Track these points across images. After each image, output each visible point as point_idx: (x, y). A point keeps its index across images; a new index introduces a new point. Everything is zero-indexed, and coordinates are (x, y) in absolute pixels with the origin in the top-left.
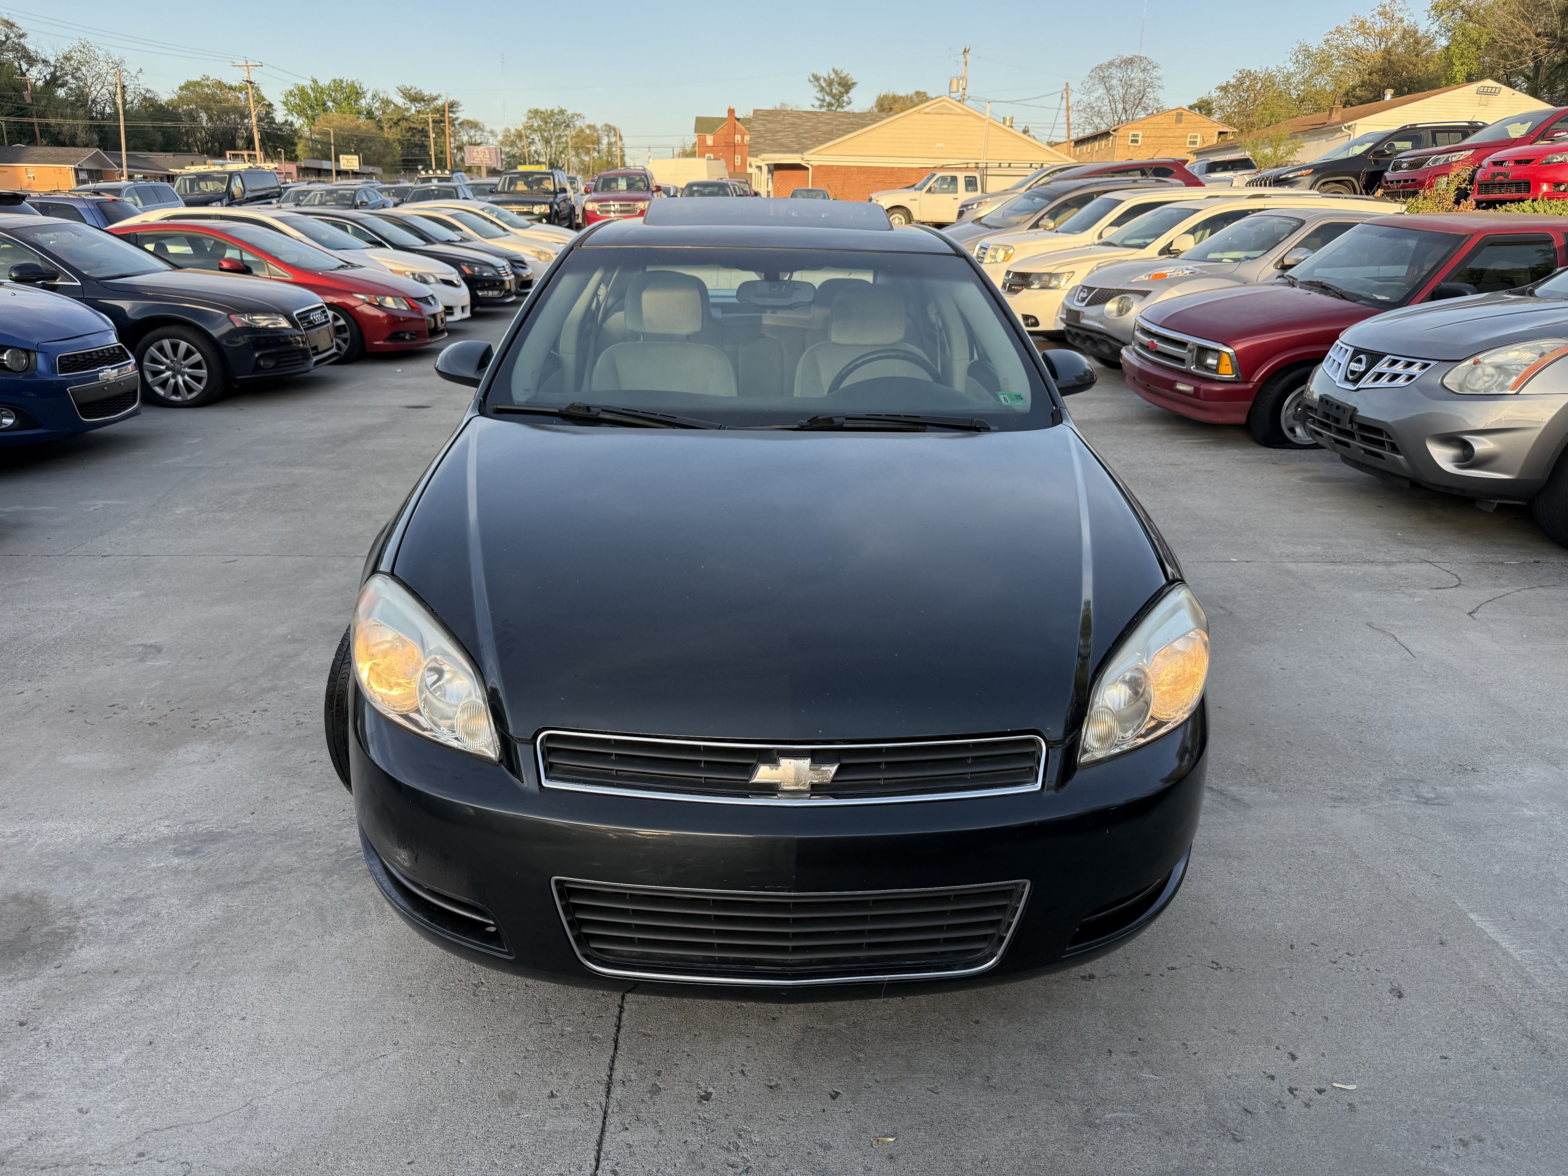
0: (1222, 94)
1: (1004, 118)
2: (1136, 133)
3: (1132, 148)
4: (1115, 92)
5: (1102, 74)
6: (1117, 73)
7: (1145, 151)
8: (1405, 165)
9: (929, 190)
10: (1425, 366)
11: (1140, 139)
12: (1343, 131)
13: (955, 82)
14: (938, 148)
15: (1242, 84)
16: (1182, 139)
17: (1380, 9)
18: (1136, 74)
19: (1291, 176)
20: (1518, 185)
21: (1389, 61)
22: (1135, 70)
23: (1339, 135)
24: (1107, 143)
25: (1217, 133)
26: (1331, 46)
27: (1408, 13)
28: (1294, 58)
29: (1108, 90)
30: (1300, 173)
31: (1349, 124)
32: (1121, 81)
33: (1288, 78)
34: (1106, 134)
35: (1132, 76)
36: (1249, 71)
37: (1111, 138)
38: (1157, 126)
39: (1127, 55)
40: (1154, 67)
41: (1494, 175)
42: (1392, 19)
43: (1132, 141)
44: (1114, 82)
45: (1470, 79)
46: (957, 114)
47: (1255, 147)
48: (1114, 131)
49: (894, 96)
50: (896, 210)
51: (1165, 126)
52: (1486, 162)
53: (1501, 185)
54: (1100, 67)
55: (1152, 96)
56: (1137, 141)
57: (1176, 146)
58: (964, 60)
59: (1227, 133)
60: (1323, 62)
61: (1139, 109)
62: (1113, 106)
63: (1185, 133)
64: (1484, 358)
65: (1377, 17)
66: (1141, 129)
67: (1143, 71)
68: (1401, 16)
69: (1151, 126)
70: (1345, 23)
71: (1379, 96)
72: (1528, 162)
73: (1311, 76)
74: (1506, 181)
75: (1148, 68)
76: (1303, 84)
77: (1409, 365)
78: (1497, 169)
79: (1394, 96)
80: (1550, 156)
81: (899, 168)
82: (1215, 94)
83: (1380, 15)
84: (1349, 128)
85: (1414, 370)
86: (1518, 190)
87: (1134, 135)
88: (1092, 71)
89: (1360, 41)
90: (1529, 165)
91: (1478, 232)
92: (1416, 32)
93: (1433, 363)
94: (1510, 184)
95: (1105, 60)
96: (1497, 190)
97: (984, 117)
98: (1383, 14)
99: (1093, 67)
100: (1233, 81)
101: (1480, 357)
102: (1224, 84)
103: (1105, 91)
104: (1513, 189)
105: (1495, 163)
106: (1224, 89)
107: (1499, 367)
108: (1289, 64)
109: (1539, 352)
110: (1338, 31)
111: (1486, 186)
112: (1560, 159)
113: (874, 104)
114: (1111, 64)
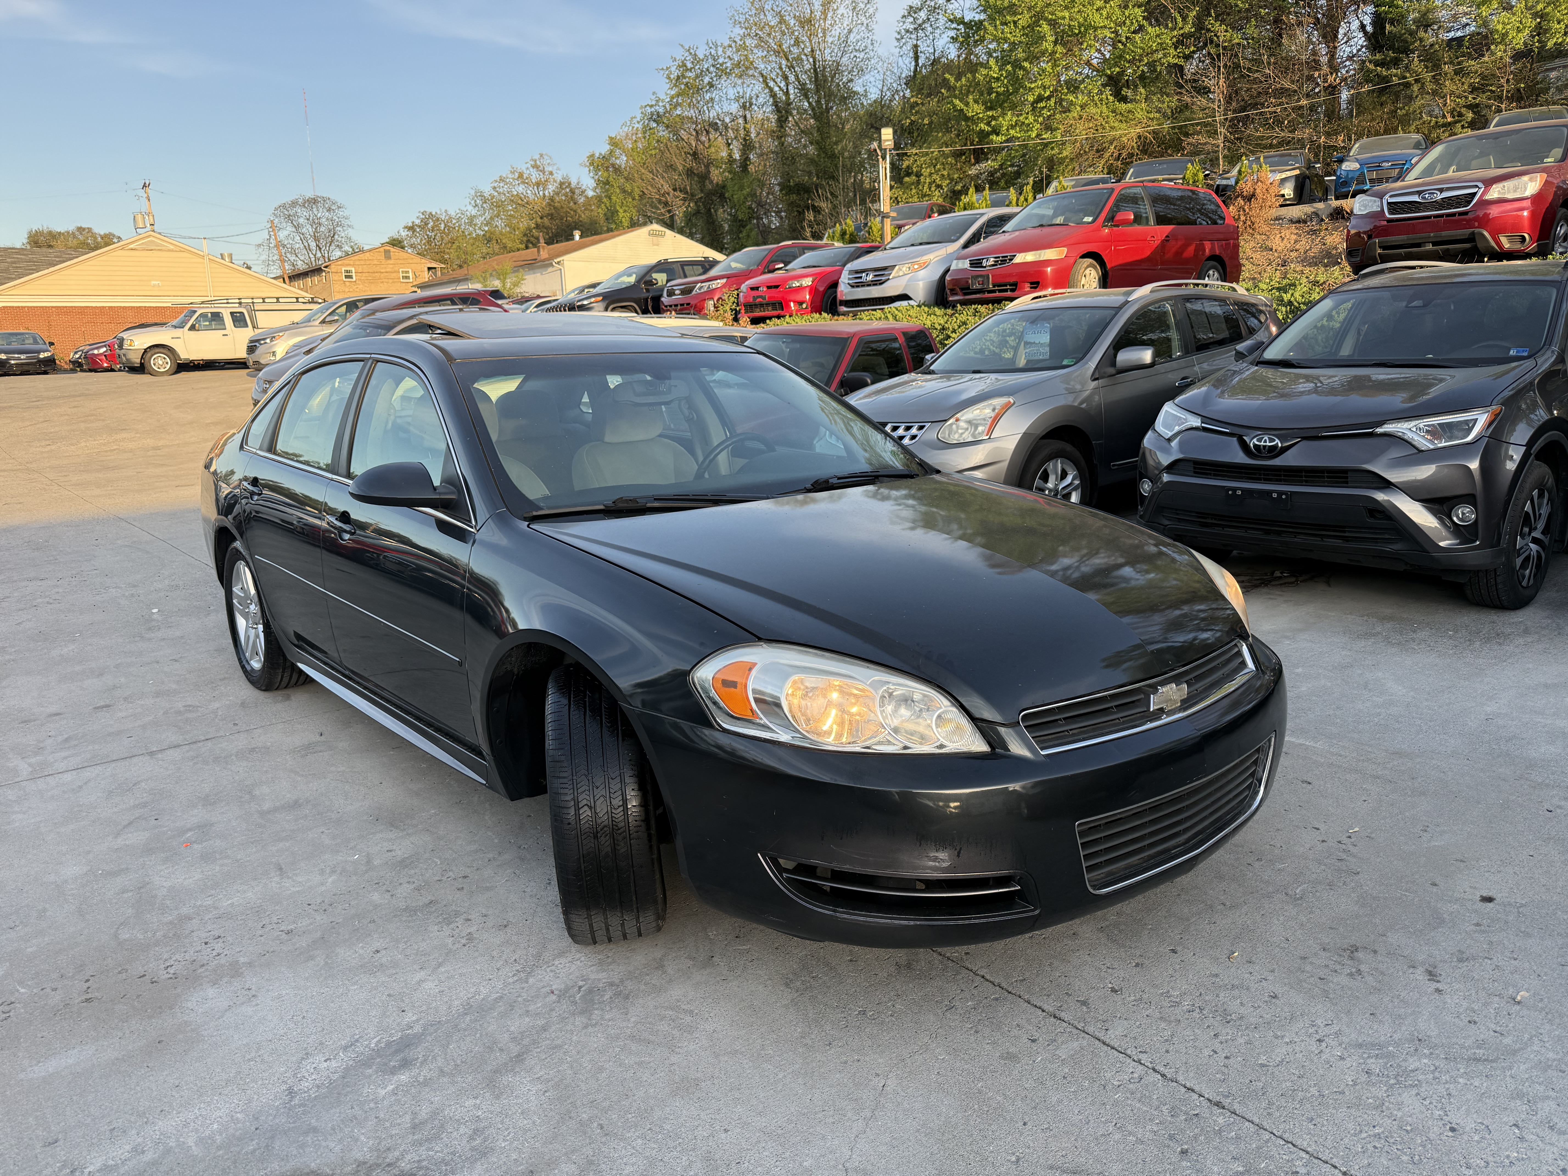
0: (410, 233)
1: (221, 255)
2: (348, 269)
3: (348, 284)
4: (304, 230)
5: (286, 213)
6: (303, 213)
7: (361, 286)
8: (677, 292)
9: (192, 328)
10: (921, 428)
11: (354, 274)
12: (553, 266)
13: (139, 218)
14: (154, 286)
15: (426, 224)
16: (394, 275)
17: (533, 163)
18: (321, 213)
19: (585, 302)
20: (774, 305)
21: (555, 208)
22: (321, 210)
23: (550, 269)
24: (320, 279)
25: (426, 269)
26: (499, 193)
27: (555, 167)
28: (473, 202)
29: (297, 227)
30: (593, 300)
31: (558, 260)
32: (308, 219)
33: (471, 219)
34: (318, 271)
35: (319, 215)
36: (431, 213)
37: (324, 274)
38: (368, 262)
39: (309, 194)
40: (339, 207)
41: (755, 298)
42: (543, 172)
43: (346, 277)
44: (301, 220)
45: (634, 225)
46: (169, 250)
47: (485, 279)
48: (326, 267)
49: (50, 233)
50: (157, 350)
51: (375, 262)
52: (744, 287)
53: (762, 305)
54: (283, 206)
55: (343, 235)
56: (350, 277)
57: (391, 281)
58: (146, 195)
59: (435, 268)
60: (498, 205)
61: (333, 247)
62: (306, 244)
63: (396, 269)
64: (962, 416)
65: (531, 169)
66: (353, 265)
67: (329, 210)
68: (550, 169)
69: (362, 263)
70: (505, 172)
71: (570, 237)
72: (777, 287)
73: (491, 218)
74: (764, 302)
75: (333, 208)
76: (486, 225)
77: (908, 428)
78: (755, 293)
79: (581, 237)
80: (790, 282)
81: (110, 308)
82: (404, 233)
83: (533, 167)
84: (558, 263)
85: (914, 431)
86: (774, 309)
87: (347, 271)
88: (276, 209)
89: (521, 189)
90: (778, 290)
91: (854, 335)
92: (570, 184)
93: (928, 425)
94: (767, 305)
95: (288, 199)
96: (758, 310)
97: (202, 253)
98: (536, 167)
99: (276, 205)
100: (417, 222)
101: (958, 415)
102: (410, 224)
103: (294, 229)
104: (770, 308)
105: (752, 289)
106: (411, 228)
107: (969, 422)
108: (470, 208)
109: (992, 408)
110: (502, 180)
111: (750, 307)
112: (798, 284)
113: (25, 241)
114: (294, 204)
